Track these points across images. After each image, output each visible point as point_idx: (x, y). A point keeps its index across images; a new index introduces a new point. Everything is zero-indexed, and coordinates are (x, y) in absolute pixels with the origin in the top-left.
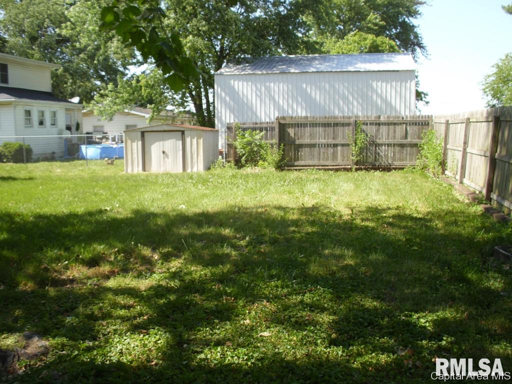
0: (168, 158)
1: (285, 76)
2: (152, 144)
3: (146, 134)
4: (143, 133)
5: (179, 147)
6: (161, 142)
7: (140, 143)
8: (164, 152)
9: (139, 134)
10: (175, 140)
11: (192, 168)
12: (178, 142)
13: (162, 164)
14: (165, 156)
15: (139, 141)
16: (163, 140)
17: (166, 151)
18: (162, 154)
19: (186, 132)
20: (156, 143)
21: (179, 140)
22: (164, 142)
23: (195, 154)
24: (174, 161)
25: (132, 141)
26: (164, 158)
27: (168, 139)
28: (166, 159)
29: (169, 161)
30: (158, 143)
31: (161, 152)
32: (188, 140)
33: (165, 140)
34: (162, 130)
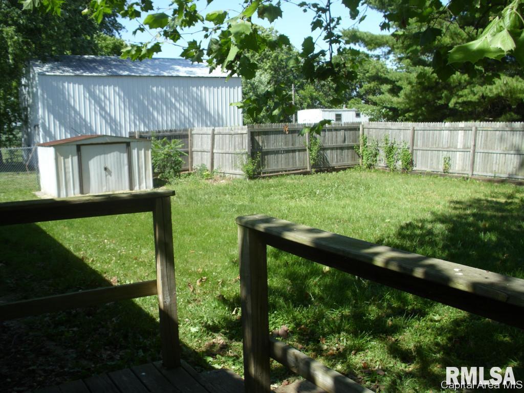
0: (111, 176)
1: (115, 79)
2: (90, 159)
3: (83, 148)
4: (79, 148)
5: (123, 161)
6: (102, 156)
7: (76, 159)
8: (106, 169)
9: (75, 148)
10: (118, 153)
11: (140, 184)
12: (122, 154)
13: (104, 183)
14: (107, 173)
15: (75, 156)
16: (105, 153)
17: (109, 167)
18: (103, 172)
19: (132, 144)
20: (95, 158)
21: (124, 153)
22: (106, 155)
23: (142, 168)
24: (118, 178)
25: (66, 157)
26: (106, 176)
27: (110, 152)
28: (109, 176)
29: (113, 178)
30: (98, 157)
31: (103, 169)
32: (135, 152)
33: (107, 154)
34: (104, 142)
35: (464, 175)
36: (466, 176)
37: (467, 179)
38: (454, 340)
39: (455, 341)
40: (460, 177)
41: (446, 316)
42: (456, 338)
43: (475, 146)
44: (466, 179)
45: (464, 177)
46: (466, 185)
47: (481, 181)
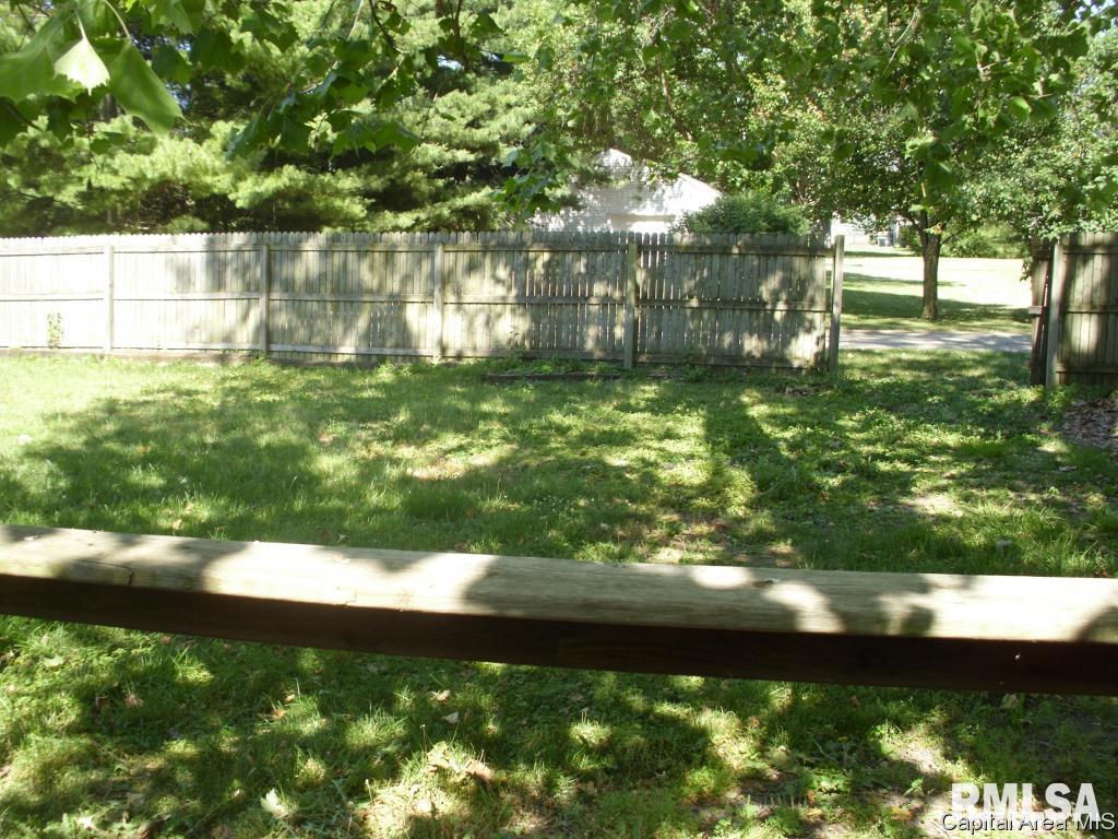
35: (94, 351)
36: (98, 351)
37: (102, 357)
38: (97, 699)
39: (100, 700)
40: (86, 354)
41: (75, 653)
42: (101, 695)
43: (112, 286)
44: (98, 358)
45: (94, 355)
46: (99, 371)
47: (131, 360)
